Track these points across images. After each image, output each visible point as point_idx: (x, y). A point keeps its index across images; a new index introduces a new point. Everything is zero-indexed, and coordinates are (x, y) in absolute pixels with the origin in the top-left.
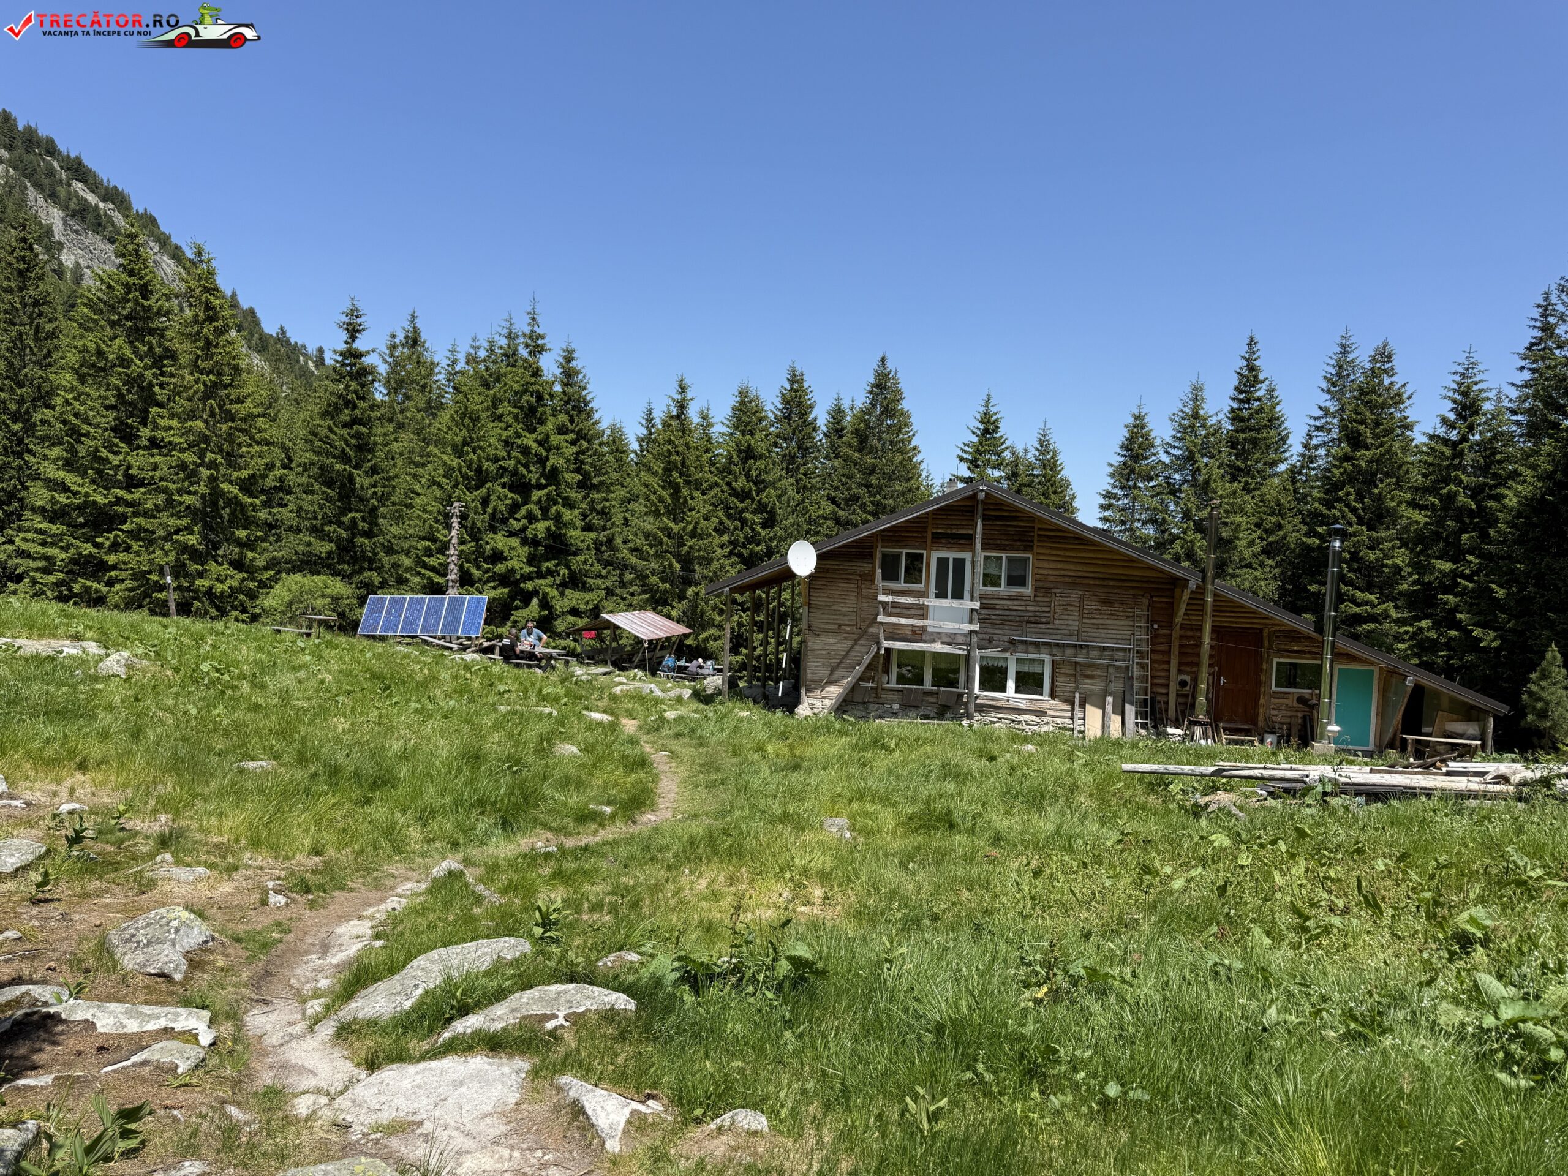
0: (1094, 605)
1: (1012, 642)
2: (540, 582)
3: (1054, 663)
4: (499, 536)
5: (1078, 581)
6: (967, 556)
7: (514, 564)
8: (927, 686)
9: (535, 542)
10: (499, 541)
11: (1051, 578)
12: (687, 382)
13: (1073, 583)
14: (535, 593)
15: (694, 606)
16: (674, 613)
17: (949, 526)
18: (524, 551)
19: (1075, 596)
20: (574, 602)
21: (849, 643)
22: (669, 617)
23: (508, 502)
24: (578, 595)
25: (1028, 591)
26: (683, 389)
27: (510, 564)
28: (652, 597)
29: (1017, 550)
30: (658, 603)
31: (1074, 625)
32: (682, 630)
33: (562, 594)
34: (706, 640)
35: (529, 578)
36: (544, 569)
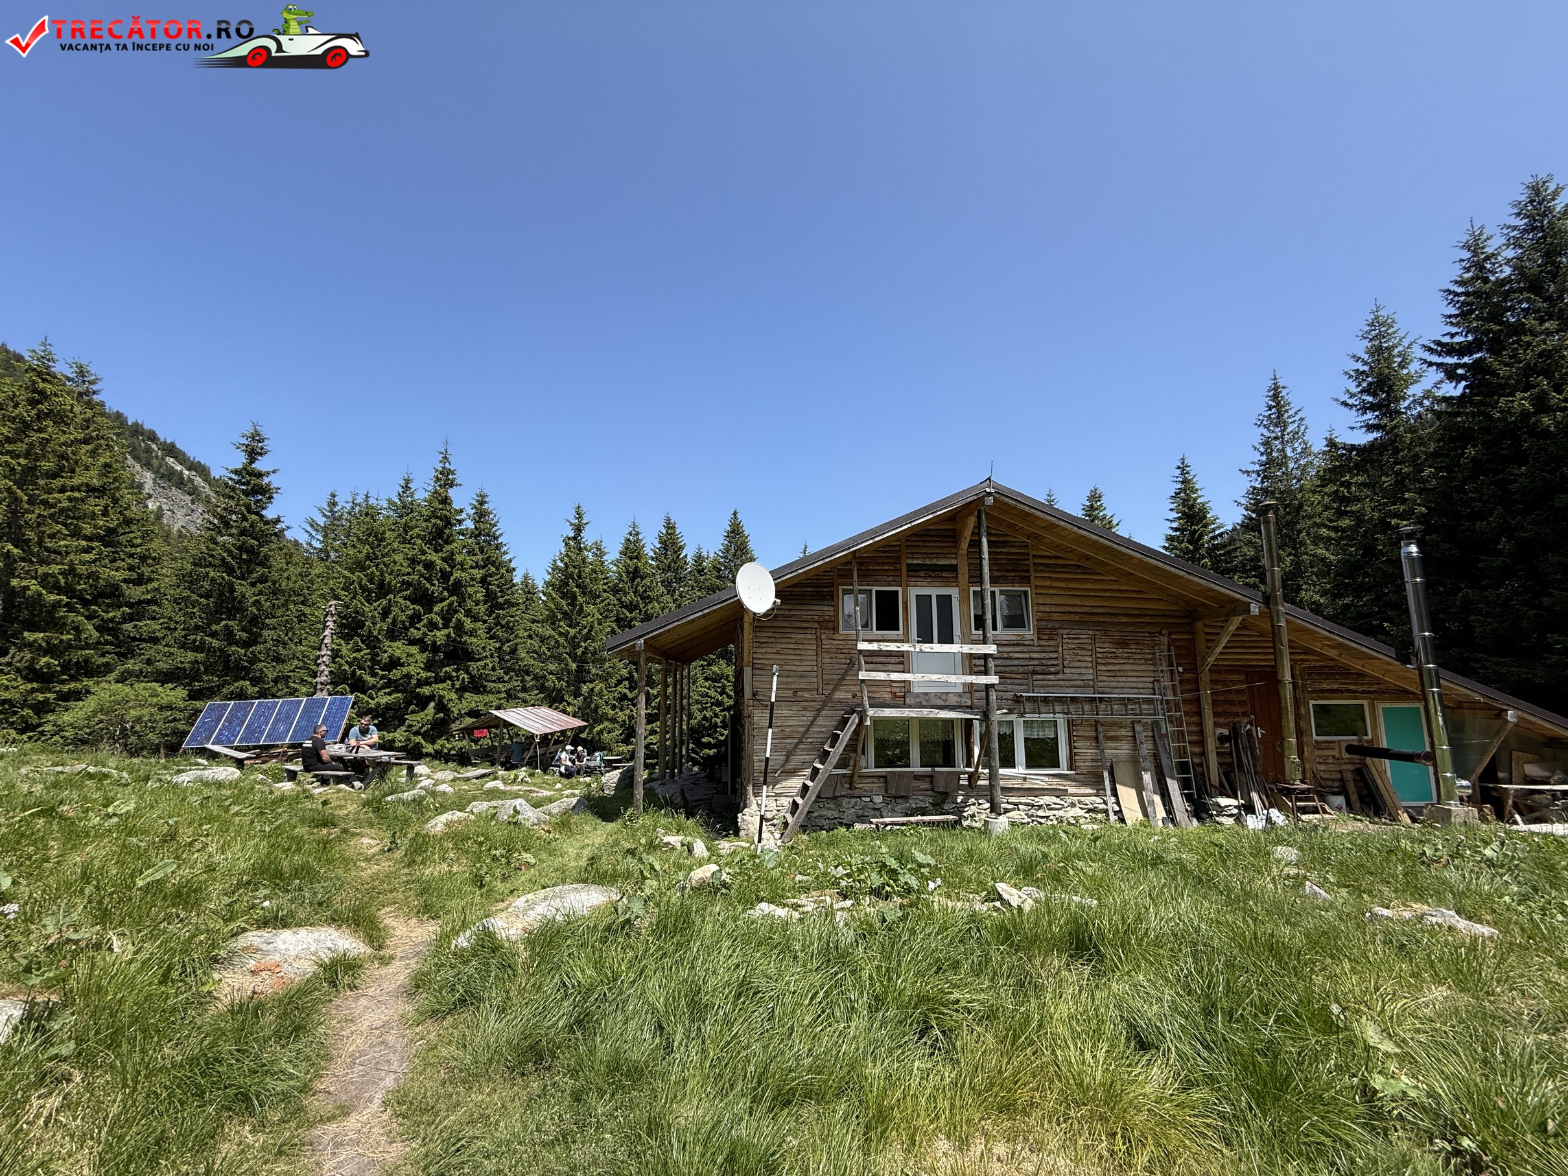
0: (1108, 648)
1: (1018, 700)
2: (440, 686)
3: (1070, 724)
4: (398, 644)
5: (1087, 618)
6: (954, 592)
7: (412, 670)
8: (916, 768)
9: (435, 648)
10: (398, 649)
11: (1056, 616)
12: (583, 509)
13: (1081, 621)
14: (431, 698)
15: (588, 700)
16: (569, 709)
17: (928, 555)
18: (422, 658)
19: (1085, 636)
20: (473, 704)
21: (810, 715)
22: (564, 712)
23: (410, 612)
24: (477, 698)
25: (1029, 633)
26: (580, 515)
27: (405, 670)
28: (549, 696)
29: (1012, 583)
30: (554, 699)
31: (1089, 674)
32: (578, 723)
33: (460, 698)
34: (601, 732)
35: (427, 682)
36: (442, 674)
